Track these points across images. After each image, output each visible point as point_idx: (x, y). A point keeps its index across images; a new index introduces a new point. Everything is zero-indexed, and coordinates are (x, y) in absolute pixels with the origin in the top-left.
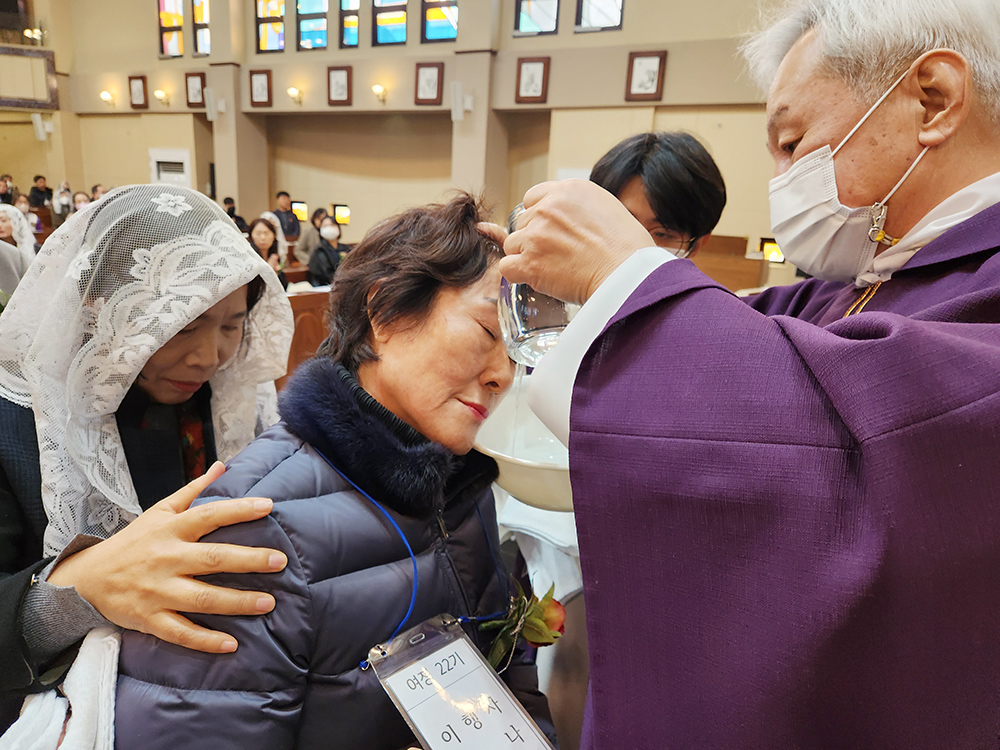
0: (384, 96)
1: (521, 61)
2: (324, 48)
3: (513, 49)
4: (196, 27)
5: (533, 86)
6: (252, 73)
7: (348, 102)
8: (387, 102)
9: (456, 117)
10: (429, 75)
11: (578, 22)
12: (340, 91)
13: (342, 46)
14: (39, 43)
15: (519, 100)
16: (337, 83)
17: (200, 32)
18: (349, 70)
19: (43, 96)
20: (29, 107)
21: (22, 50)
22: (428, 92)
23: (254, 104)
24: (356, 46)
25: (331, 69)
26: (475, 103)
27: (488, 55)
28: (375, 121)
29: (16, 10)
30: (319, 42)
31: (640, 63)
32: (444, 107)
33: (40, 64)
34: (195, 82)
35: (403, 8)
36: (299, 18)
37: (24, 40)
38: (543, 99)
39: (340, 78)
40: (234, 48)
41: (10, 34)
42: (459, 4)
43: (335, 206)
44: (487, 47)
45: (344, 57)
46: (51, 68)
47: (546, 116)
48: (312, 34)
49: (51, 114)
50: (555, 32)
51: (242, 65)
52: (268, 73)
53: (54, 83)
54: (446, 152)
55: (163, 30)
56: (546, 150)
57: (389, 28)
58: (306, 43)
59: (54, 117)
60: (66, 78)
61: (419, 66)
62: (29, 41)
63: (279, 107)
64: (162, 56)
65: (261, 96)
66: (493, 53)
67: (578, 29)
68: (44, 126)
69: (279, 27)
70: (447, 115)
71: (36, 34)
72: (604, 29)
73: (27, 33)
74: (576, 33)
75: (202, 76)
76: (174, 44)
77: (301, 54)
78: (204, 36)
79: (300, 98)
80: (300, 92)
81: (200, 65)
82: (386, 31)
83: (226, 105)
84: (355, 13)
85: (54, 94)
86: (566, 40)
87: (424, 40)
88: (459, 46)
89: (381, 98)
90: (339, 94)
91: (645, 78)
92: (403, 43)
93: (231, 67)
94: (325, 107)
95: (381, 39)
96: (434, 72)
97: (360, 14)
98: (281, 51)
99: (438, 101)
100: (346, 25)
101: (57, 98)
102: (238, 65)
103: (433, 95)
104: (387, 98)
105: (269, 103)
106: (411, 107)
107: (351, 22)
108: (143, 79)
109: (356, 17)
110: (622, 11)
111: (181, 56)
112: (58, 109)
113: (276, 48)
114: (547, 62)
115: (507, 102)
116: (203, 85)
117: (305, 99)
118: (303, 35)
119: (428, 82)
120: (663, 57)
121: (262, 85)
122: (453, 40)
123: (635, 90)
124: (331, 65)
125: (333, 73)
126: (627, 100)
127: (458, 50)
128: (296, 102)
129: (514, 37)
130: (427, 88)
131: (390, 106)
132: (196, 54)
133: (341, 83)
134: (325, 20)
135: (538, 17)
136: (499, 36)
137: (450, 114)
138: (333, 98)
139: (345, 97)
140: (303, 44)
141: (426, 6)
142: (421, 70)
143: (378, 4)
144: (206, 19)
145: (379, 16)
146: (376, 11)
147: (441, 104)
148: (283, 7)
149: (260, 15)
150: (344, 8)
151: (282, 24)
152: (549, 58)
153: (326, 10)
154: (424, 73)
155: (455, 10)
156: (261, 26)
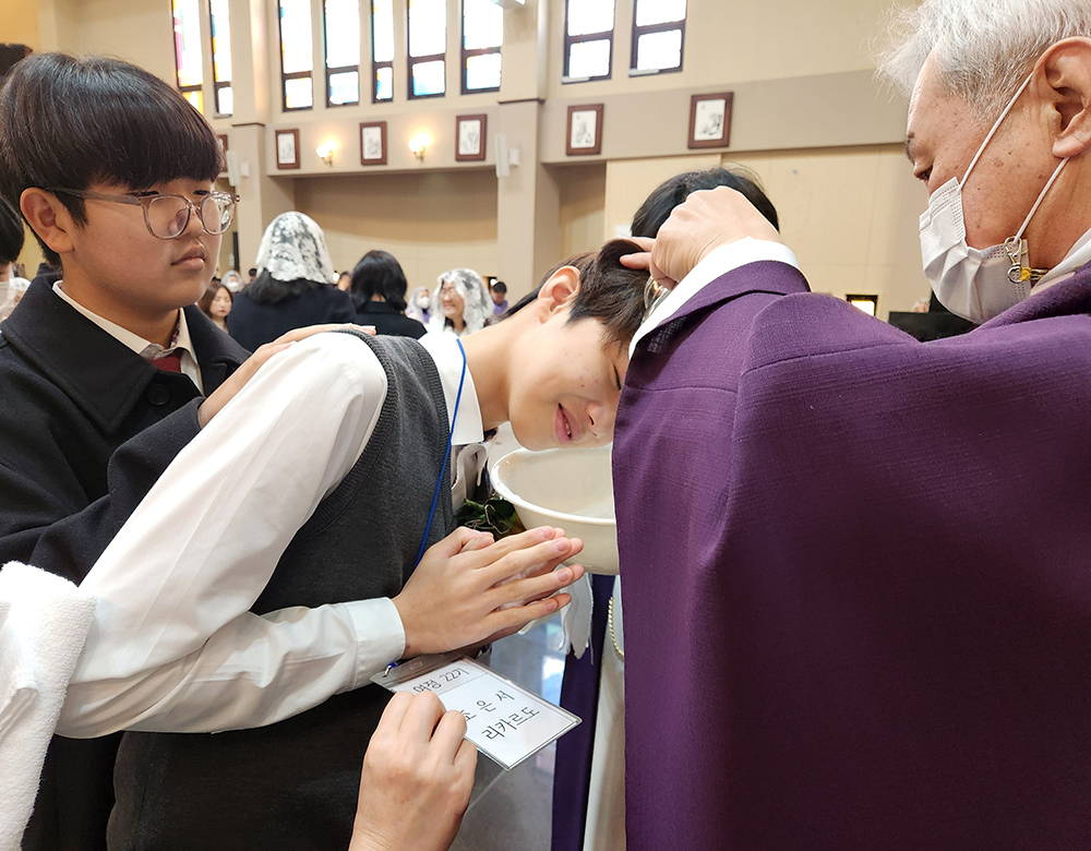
0: (422, 153)
1: (572, 109)
2: (356, 104)
3: (562, 96)
4: (217, 86)
5: (586, 136)
6: (278, 133)
7: (383, 161)
8: (425, 159)
9: (501, 173)
10: (471, 129)
11: (634, 64)
12: (374, 149)
13: (375, 101)
15: (570, 152)
16: (371, 140)
17: (221, 91)
18: (383, 125)
22: (470, 146)
23: (281, 166)
24: (390, 100)
25: (363, 126)
26: (521, 158)
27: (535, 104)
28: (413, 180)
30: (350, 97)
31: (703, 107)
32: (488, 162)
35: (441, 57)
36: (329, 72)
38: (597, 149)
39: (373, 135)
40: (258, 106)
42: (502, 51)
44: (534, 96)
45: (378, 112)
47: (600, 169)
48: (341, 88)
50: (608, 77)
51: (268, 125)
52: (295, 132)
54: (491, 210)
56: (601, 206)
57: (425, 80)
58: (335, 99)
61: (460, 119)
63: (307, 168)
65: (288, 157)
66: (541, 102)
67: (633, 72)
69: (308, 82)
70: (492, 171)
72: (662, 72)
74: (631, 76)
75: (224, 138)
77: (330, 110)
78: (225, 95)
79: (330, 157)
80: (331, 151)
81: (222, 127)
82: (423, 82)
83: (250, 169)
84: (389, 64)
87: (464, 90)
88: (502, 96)
89: (419, 154)
90: (373, 152)
91: (711, 123)
92: (442, 95)
93: (256, 127)
94: (358, 168)
95: (417, 92)
96: (476, 124)
97: (394, 65)
98: (310, 108)
99: (482, 156)
100: (379, 78)
102: (263, 125)
103: (476, 151)
104: (425, 154)
105: (297, 165)
106: (452, 163)
107: (384, 75)
109: (390, 69)
110: (682, 51)
113: (303, 104)
114: (600, 110)
115: (557, 155)
116: (226, 148)
117: (336, 158)
118: (333, 91)
119: (470, 136)
120: (729, 99)
121: (289, 145)
122: (497, 89)
123: (699, 136)
124: (363, 121)
125: (365, 130)
126: (690, 147)
127: (502, 100)
128: (326, 163)
129: (564, 84)
130: (469, 143)
131: (430, 164)
132: (218, 115)
133: (374, 141)
134: (356, 73)
135: (588, 60)
136: (546, 83)
137: (495, 170)
138: (366, 156)
139: (379, 156)
140: (332, 100)
141: (466, 54)
142: (462, 124)
143: (413, 53)
144: (228, 77)
145: (415, 67)
146: (412, 61)
147: (484, 160)
148: (311, 61)
149: (286, 71)
150: (376, 60)
151: (310, 80)
152: (603, 105)
153: (357, 62)
154: (465, 126)
155: (497, 57)
156: (288, 83)
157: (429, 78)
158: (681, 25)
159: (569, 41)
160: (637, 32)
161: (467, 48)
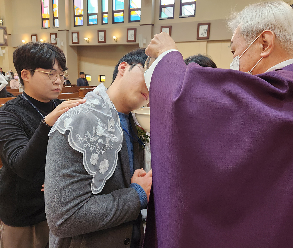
0: (117, 39)
1: (162, 27)
3: (159, 23)
4: (54, 18)
6: (72, 33)
7: (105, 42)
9: (141, 45)
10: (132, 32)
11: (181, 14)
13: (102, 23)
14: (1, 24)
16: (101, 35)
17: (55, 20)
18: (105, 31)
19: (2, 41)
22: (131, 38)
23: (73, 43)
24: (107, 24)
25: (99, 31)
26: (147, 41)
27: (151, 26)
28: (114, 48)
30: (96, 22)
31: (201, 27)
32: (137, 43)
33: (2, 31)
34: (53, 36)
35: (122, 11)
36: (88, 15)
39: (102, 34)
40: (67, 24)
42: (141, 9)
43: (100, 76)
44: (151, 23)
45: (103, 27)
46: (5, 32)
48: (92, 20)
49: (5, 48)
50: (173, 18)
53: (6, 37)
55: (43, 20)
58: (91, 23)
59: (6, 48)
60: (10, 35)
61: (128, 30)
63: (81, 44)
64: (43, 28)
65: (75, 40)
66: (153, 25)
67: (181, 16)
68: (2, 51)
69: (82, 18)
71: (1, 21)
72: (189, 16)
74: (180, 18)
75: (56, 34)
76: (46, 24)
77: (88, 26)
78: (57, 22)
80: (89, 39)
81: (56, 31)
82: (117, 19)
83: (64, 43)
84: (107, 13)
85: (6, 41)
86: (177, 20)
87: (130, 21)
88: (141, 23)
89: (115, 40)
90: (101, 39)
91: (204, 32)
92: (123, 22)
93: (66, 31)
94: (97, 43)
95: (115, 21)
96: (133, 31)
98: (82, 26)
99: (135, 41)
100: (104, 17)
101: (7, 42)
102: (68, 30)
104: (117, 40)
105: (78, 43)
106: (126, 43)
107: (106, 16)
108: (36, 35)
110: (195, 11)
111: (49, 28)
112: (7, 46)
113: (81, 25)
116: (56, 37)
117: (90, 41)
118: (90, 20)
119: (131, 35)
120: (209, 25)
121: (76, 37)
122: (139, 21)
123: (200, 36)
125: (99, 33)
126: (197, 39)
128: (87, 42)
129: (159, 20)
130: (131, 37)
131: (119, 43)
132: (54, 27)
133: (102, 36)
134: (97, 16)
135: (167, 13)
136: (154, 19)
137: (139, 45)
138: (100, 40)
139: (104, 40)
140: (90, 23)
141: (130, 10)
142: (129, 31)
143: (114, 10)
144: (57, 16)
145: (115, 14)
146: (114, 12)
147: (135, 42)
148: (83, 12)
149: (75, 14)
150: (103, 12)
151: (82, 17)
152: (171, 26)
153: (97, 12)
154: (130, 32)
155: (140, 11)
156: (76, 18)
157: (119, 16)
158: (195, 3)
159: (161, 7)
160: (182, 5)
161: (130, 8)
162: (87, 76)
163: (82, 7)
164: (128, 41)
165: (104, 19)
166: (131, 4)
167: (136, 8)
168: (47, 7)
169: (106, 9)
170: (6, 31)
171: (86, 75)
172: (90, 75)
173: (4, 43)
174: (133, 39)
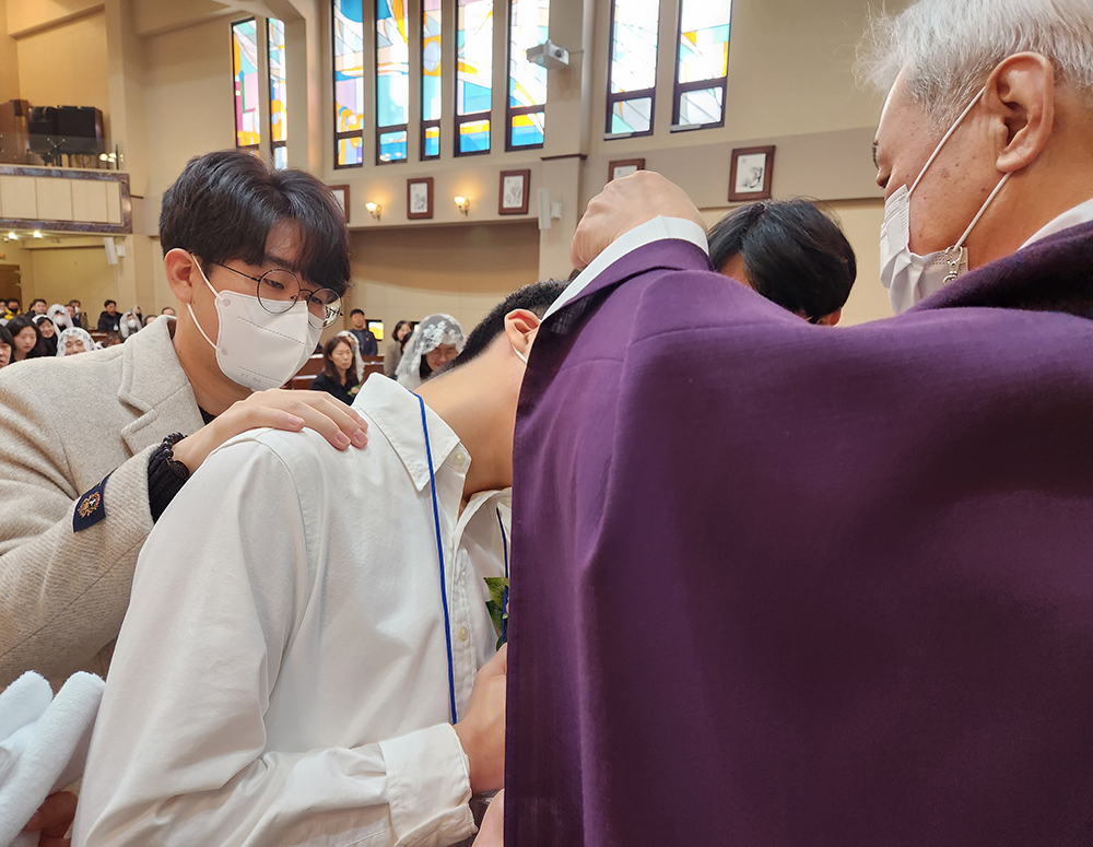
0: (467, 207)
1: (613, 164)
2: (404, 161)
3: (604, 153)
4: (274, 146)
7: (429, 215)
8: (469, 213)
9: (543, 225)
10: (515, 183)
11: (675, 120)
12: (421, 203)
13: (423, 157)
14: (114, 166)
16: (418, 195)
17: (277, 150)
18: (429, 181)
19: (116, 219)
20: (102, 231)
21: (97, 174)
22: (513, 200)
24: (437, 157)
25: (411, 182)
26: (563, 210)
27: (577, 159)
28: (459, 233)
29: (93, 134)
30: (398, 155)
31: (744, 161)
32: (531, 215)
33: (115, 187)
35: (486, 116)
36: (379, 131)
37: (99, 164)
39: (420, 190)
40: (311, 163)
41: (86, 159)
42: (546, 109)
44: (576, 152)
45: (425, 169)
46: (126, 192)
48: (391, 146)
49: (124, 238)
50: (650, 133)
52: (346, 188)
53: (128, 207)
54: (533, 262)
57: (472, 137)
58: (385, 157)
59: (126, 240)
60: (139, 200)
61: (504, 174)
62: (105, 166)
63: (356, 222)
66: (583, 157)
67: (675, 128)
68: (116, 250)
69: (358, 142)
70: (534, 223)
71: (112, 158)
72: (704, 127)
73: (103, 157)
74: (672, 132)
77: (379, 167)
78: (281, 155)
79: (379, 212)
80: (379, 206)
82: (469, 140)
84: (436, 123)
85: (127, 218)
87: (509, 147)
88: (545, 153)
89: (463, 208)
90: (418, 206)
91: (751, 176)
92: (487, 152)
94: (404, 221)
95: (463, 150)
96: (520, 180)
97: (442, 124)
98: (359, 165)
99: (524, 210)
100: (427, 136)
101: (131, 221)
103: (518, 204)
104: (469, 208)
106: (495, 216)
107: (433, 132)
109: (437, 129)
110: (723, 107)
112: (131, 232)
113: (354, 162)
114: (641, 164)
117: (383, 213)
118: (383, 149)
119: (513, 189)
120: (770, 152)
122: (540, 146)
123: (739, 189)
124: (410, 177)
125: (412, 186)
126: (730, 201)
127: (544, 156)
128: (374, 217)
129: (606, 140)
130: (512, 197)
131: (474, 217)
133: (421, 196)
134: (405, 133)
135: (631, 118)
136: (589, 138)
137: (537, 223)
138: (413, 210)
139: (425, 210)
140: (382, 158)
141: (511, 113)
142: (506, 179)
143: (460, 113)
144: (284, 137)
145: (461, 125)
146: (459, 120)
147: (526, 213)
148: (362, 120)
149: (339, 131)
150: (425, 119)
151: (361, 139)
152: (644, 160)
153: (406, 122)
154: (509, 182)
155: (541, 116)
156: (340, 142)
157: (476, 133)
158: (722, 83)
159: (612, 99)
160: (679, 90)
161: (512, 107)
162: (371, 325)
163: (360, 109)
164: (503, 211)
165: (427, 142)
166: (513, 93)
167: (528, 104)
168: (253, 110)
169: (434, 111)
170: (128, 188)
171: (368, 321)
172: (380, 321)
173: (122, 225)
174: (520, 205)
